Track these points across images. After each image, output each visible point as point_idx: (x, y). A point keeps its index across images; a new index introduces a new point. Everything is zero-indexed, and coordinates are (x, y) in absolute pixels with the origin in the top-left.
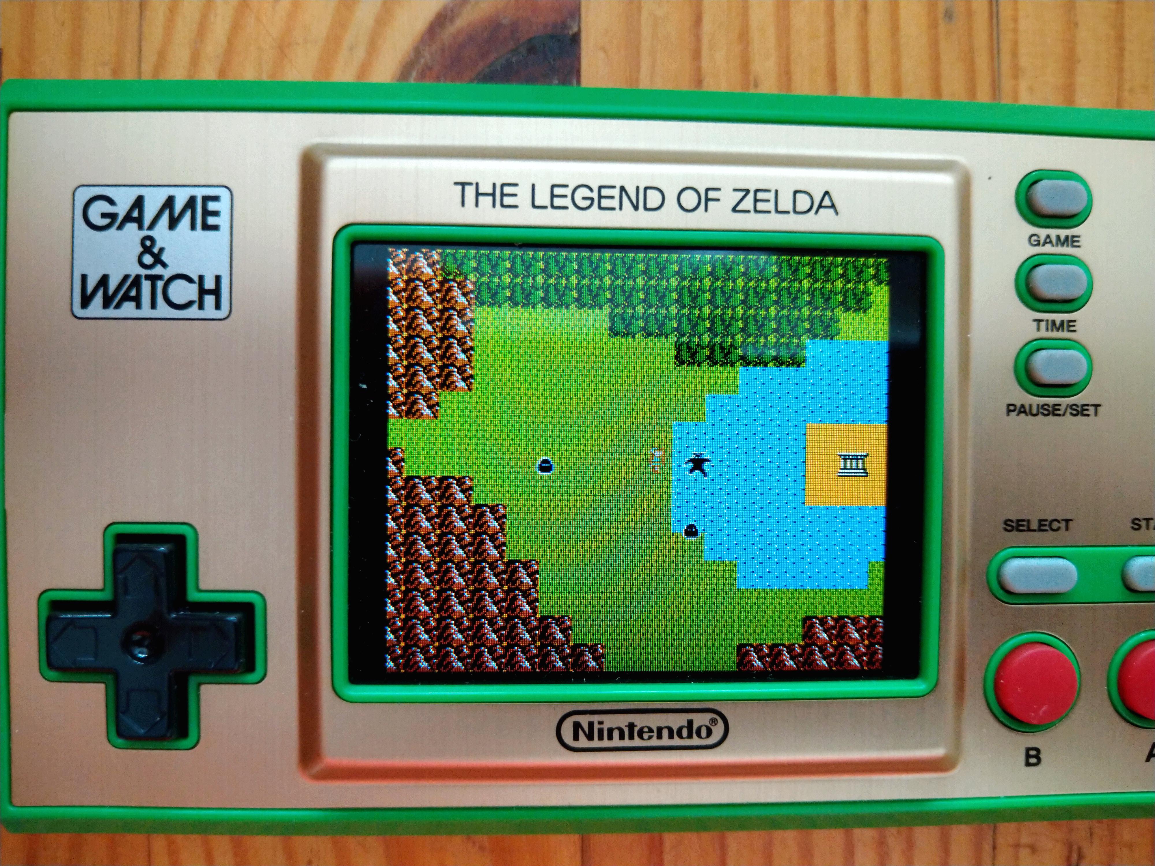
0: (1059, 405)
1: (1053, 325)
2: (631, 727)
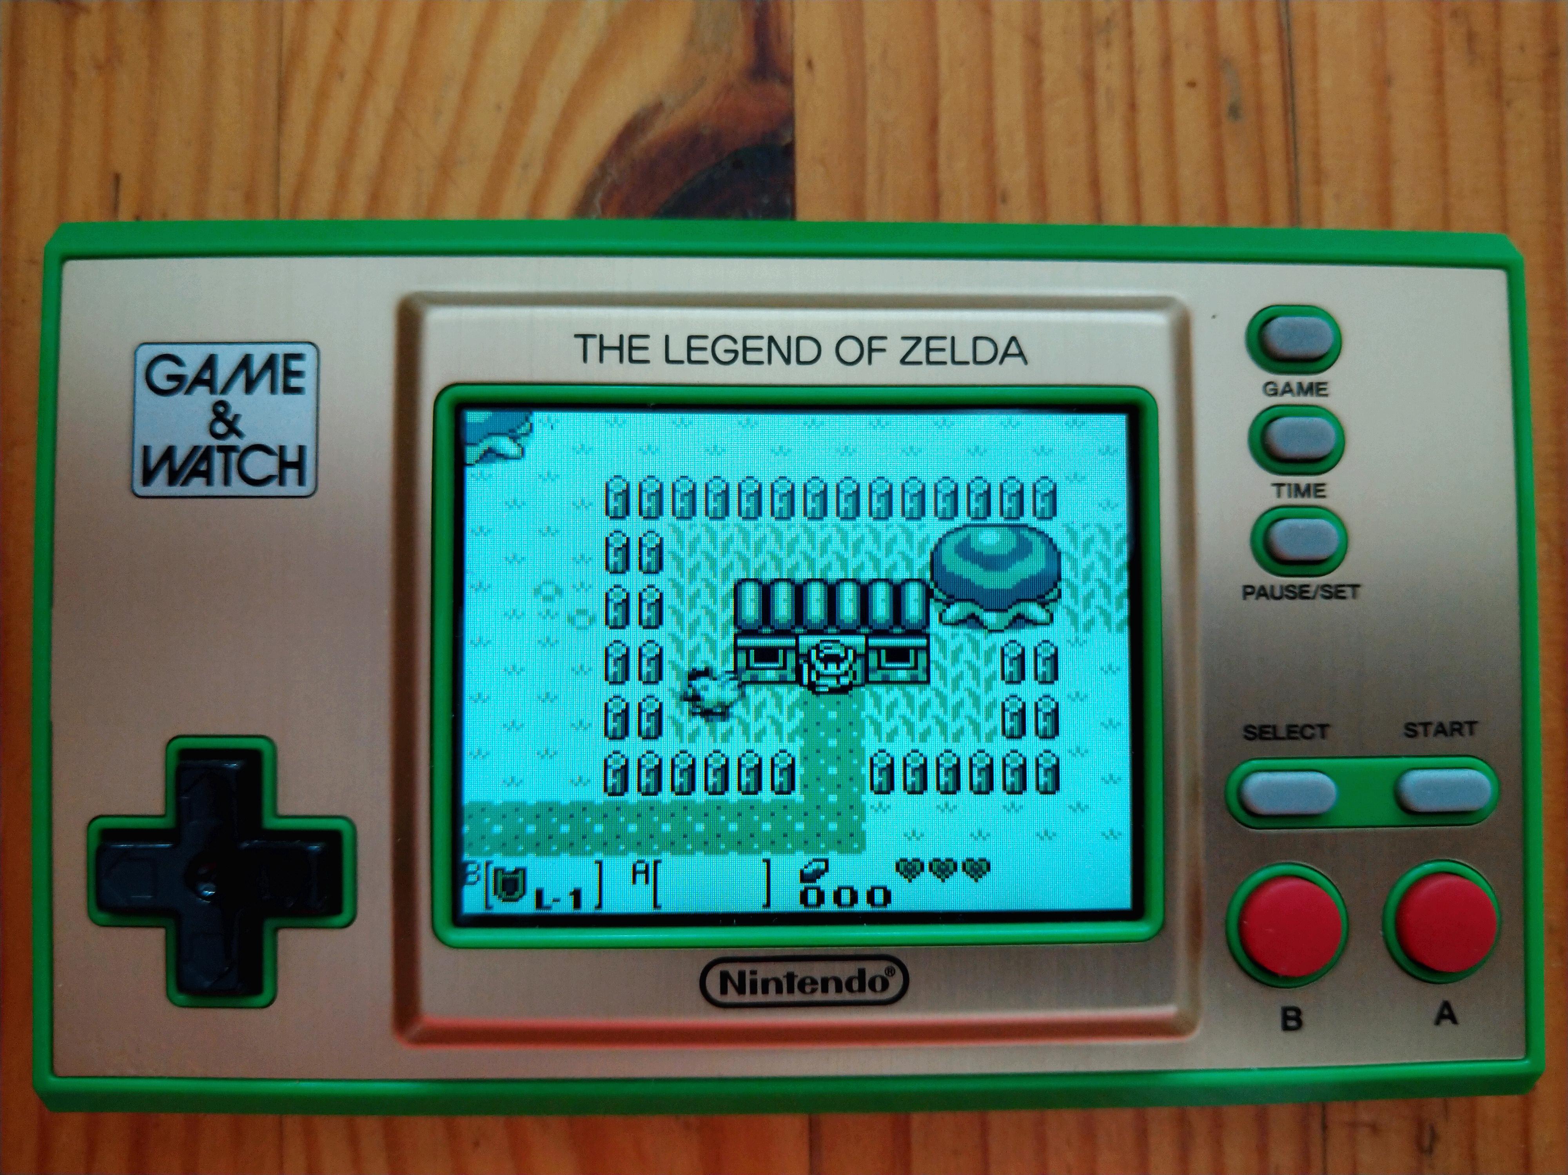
0: (1308, 586)
1: (1297, 490)
2: (790, 977)
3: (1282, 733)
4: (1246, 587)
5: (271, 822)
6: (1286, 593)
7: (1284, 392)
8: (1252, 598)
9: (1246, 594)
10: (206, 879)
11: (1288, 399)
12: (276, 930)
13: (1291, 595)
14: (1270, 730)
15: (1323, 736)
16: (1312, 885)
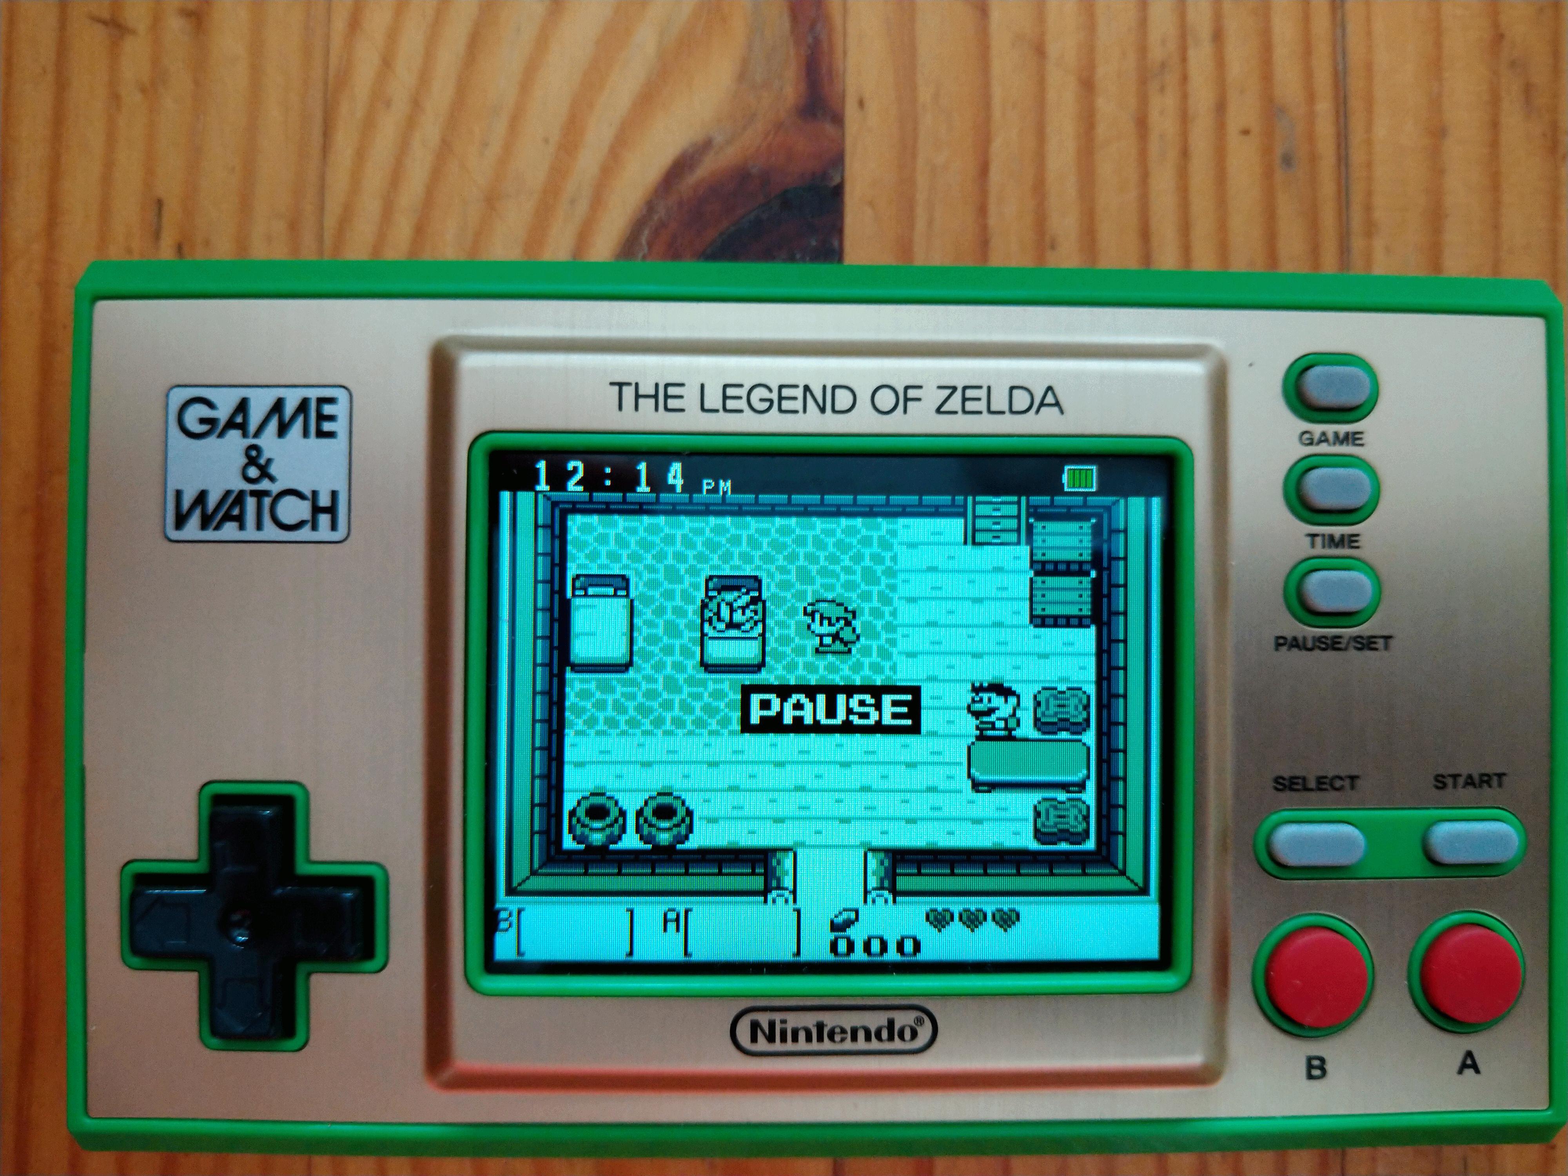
0: (1340, 637)
1: (1331, 541)
2: (820, 1026)
3: (1312, 784)
4: (1278, 638)
5: (303, 868)
6: (1318, 644)
7: (1320, 441)
8: (1284, 648)
9: (1278, 645)
10: (239, 925)
11: (1324, 448)
12: (309, 975)
13: (1323, 646)
14: (1300, 781)
15: (1353, 787)
16: (1339, 937)
